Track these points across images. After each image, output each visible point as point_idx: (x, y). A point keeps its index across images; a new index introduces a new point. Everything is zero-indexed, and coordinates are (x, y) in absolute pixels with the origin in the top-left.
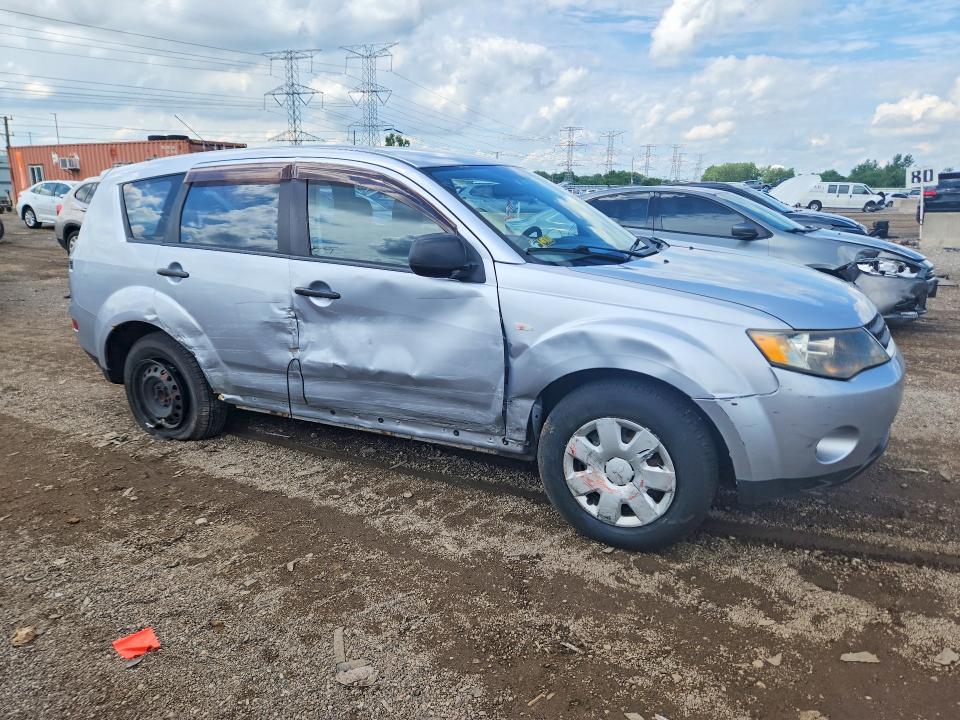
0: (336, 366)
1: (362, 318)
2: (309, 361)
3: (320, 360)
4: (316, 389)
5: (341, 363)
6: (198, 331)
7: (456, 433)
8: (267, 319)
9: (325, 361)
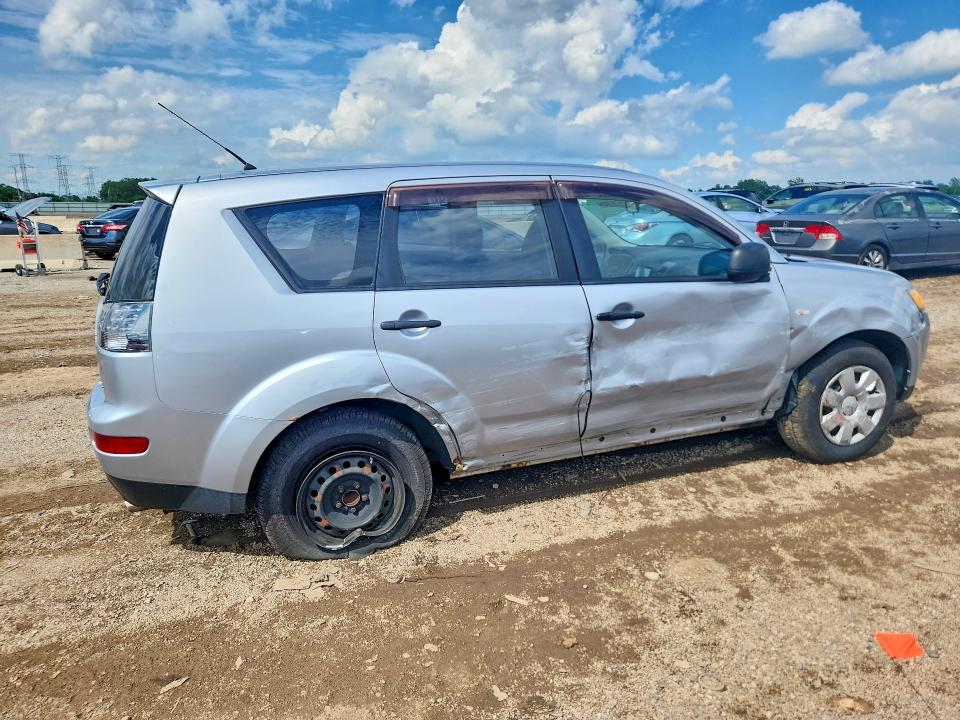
0: (634, 387)
1: (660, 333)
2: (603, 389)
3: (616, 385)
4: (598, 419)
5: (638, 382)
6: (453, 390)
7: (723, 419)
8: (560, 354)
9: (621, 385)
